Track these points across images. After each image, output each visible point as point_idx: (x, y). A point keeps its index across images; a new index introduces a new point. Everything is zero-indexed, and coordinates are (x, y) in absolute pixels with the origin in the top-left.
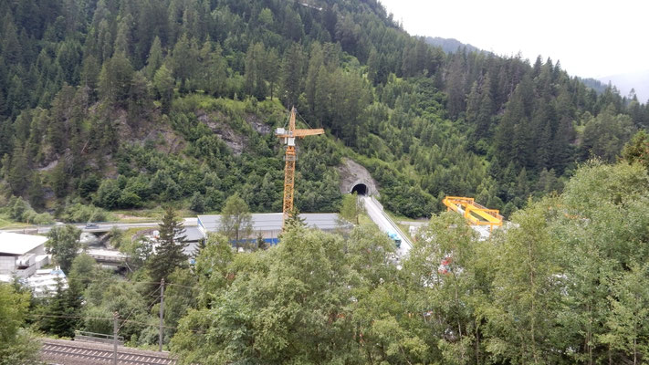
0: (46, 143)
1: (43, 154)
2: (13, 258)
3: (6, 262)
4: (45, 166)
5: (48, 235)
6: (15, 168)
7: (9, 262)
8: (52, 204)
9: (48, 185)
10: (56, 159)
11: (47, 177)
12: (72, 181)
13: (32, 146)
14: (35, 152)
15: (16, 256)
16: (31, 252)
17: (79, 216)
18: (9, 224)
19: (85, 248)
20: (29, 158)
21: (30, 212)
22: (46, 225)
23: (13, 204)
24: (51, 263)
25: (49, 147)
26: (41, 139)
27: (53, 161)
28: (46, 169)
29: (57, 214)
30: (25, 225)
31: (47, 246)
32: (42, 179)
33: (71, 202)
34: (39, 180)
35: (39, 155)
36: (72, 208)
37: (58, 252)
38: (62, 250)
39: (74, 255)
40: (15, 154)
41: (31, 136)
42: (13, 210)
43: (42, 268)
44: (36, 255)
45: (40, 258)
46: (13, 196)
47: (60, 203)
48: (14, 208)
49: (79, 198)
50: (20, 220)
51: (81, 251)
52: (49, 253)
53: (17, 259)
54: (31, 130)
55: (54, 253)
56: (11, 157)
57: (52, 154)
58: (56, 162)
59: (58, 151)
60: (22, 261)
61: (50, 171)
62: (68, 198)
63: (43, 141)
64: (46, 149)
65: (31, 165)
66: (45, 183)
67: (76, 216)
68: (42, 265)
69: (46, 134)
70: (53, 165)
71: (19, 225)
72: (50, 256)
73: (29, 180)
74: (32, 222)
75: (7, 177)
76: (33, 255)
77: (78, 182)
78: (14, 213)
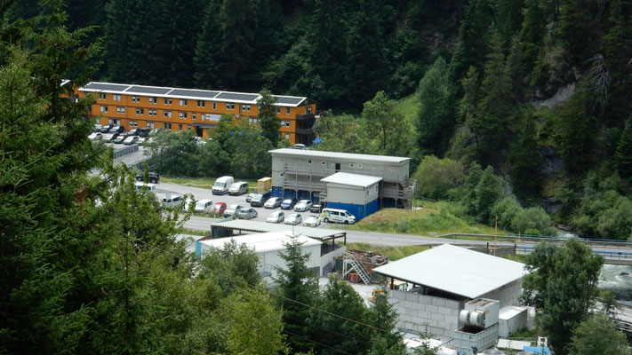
0: (554, 43)
1: (545, 69)
2: (455, 304)
3: (441, 310)
4: (548, 95)
5: (529, 261)
6: (486, 100)
7: (447, 311)
8: (556, 190)
9: (550, 142)
10: (572, 80)
11: (550, 124)
12: (603, 135)
13: (524, 49)
14: (530, 62)
15: (461, 299)
16: (492, 294)
17: (611, 221)
18: (465, 226)
19: (609, 304)
20: (516, 76)
21: (508, 203)
22: (534, 237)
23: (475, 181)
24: (532, 327)
25: (559, 51)
26: (544, 32)
27: (565, 84)
28: (549, 104)
29: (565, 214)
30: (495, 232)
31: (525, 286)
32: (539, 127)
33: (596, 186)
34: (531, 129)
35: (537, 69)
36: (597, 202)
37: (547, 302)
38: (555, 300)
39: (579, 316)
40: (488, 67)
41: (524, 24)
42: (473, 196)
43: (512, 336)
44: (502, 305)
45: (509, 313)
46: (476, 165)
47: (571, 186)
48: (477, 190)
49: (614, 179)
50: (486, 221)
51: (598, 307)
52: (528, 302)
53: (462, 307)
54: (526, 11)
55: (538, 303)
56: (481, 74)
57: (565, 69)
58: (572, 87)
59: (576, 62)
60: (472, 313)
61: (557, 108)
62: (591, 176)
63: (547, 38)
64: (552, 56)
65: (518, 94)
66: (544, 137)
67: (605, 222)
68: (513, 330)
69: (556, 19)
70: (566, 95)
71: (484, 231)
72: (532, 311)
73: (513, 128)
74: (507, 226)
75: (470, 119)
76: (493, 302)
77: (617, 138)
78: (476, 202)
